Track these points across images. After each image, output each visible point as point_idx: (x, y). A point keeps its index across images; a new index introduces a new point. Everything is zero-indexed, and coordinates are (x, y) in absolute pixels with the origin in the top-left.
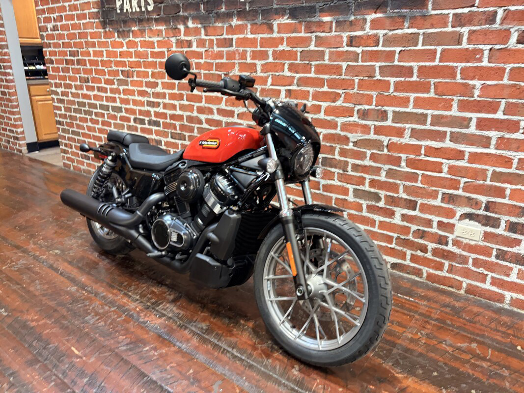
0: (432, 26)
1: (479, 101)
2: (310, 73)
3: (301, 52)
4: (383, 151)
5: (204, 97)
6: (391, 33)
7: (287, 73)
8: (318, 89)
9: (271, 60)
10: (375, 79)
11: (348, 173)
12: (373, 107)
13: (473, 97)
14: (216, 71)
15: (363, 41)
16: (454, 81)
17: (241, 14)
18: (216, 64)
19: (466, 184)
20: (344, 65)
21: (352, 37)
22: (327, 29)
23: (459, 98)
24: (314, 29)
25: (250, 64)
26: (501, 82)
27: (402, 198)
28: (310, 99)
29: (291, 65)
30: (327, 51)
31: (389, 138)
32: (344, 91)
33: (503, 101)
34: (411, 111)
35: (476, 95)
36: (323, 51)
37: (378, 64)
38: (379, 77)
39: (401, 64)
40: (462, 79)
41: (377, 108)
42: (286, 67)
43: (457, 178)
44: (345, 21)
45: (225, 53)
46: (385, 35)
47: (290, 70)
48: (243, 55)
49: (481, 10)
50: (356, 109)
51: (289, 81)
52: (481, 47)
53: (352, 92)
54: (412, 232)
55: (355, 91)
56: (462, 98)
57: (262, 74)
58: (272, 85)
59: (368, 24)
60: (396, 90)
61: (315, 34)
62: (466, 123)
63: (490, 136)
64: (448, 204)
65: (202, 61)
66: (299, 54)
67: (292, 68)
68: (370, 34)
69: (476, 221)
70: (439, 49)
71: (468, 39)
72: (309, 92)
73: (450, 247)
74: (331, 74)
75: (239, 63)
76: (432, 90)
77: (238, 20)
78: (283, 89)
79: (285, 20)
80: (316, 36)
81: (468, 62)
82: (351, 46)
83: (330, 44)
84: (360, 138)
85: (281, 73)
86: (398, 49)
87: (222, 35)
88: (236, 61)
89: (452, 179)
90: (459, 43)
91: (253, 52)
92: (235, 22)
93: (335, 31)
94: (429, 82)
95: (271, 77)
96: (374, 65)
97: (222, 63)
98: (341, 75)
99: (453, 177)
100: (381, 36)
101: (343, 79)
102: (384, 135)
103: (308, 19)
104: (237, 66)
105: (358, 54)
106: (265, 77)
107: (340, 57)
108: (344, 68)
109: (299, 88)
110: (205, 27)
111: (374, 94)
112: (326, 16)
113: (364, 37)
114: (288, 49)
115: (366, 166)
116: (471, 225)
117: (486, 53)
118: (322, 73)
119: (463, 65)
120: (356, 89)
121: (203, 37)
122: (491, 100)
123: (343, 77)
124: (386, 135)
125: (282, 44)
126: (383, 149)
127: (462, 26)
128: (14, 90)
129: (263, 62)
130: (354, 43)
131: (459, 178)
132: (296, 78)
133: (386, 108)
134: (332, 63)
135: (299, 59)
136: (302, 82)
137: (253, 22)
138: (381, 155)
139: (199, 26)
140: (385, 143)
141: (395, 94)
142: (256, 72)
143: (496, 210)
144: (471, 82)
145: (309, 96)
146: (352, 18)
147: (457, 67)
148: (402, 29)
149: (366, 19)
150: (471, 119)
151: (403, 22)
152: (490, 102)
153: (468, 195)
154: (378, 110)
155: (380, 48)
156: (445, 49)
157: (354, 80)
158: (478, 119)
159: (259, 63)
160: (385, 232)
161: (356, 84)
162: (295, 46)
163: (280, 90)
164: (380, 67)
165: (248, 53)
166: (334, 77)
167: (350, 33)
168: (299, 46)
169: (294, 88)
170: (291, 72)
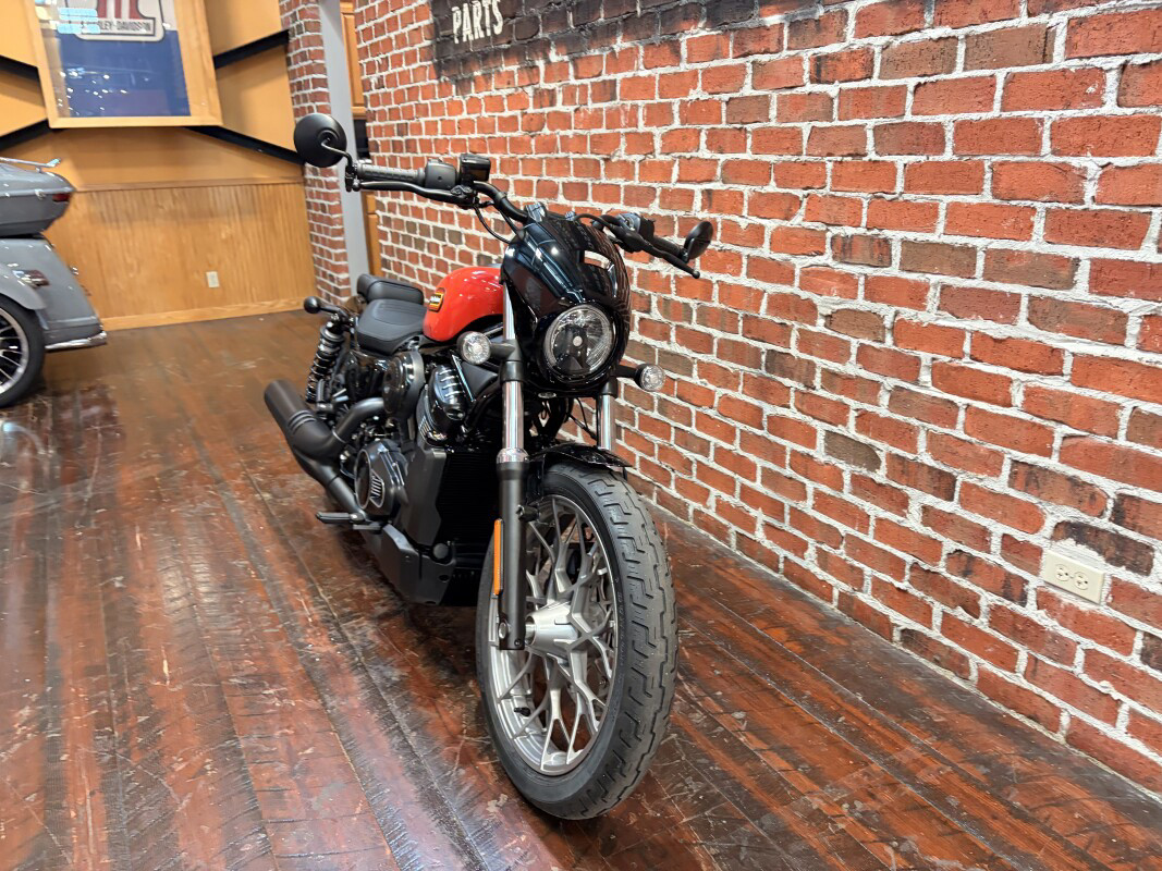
0: (986, 17)
1: (1096, 214)
2: (745, 151)
3: (727, 103)
4: (882, 342)
6: (896, 42)
7: (704, 153)
8: (758, 189)
10: (866, 159)
11: (814, 392)
12: (861, 231)
13: (1082, 202)
14: (592, 153)
15: (841, 68)
16: (1036, 159)
17: (630, 25)
18: (592, 138)
19: (1069, 442)
20: (806, 129)
21: (819, 59)
22: (773, 46)
23: (1048, 205)
24: (750, 46)
25: (643, 134)
26: (1149, 159)
27: (923, 465)
28: (745, 213)
29: (712, 133)
30: (775, 95)
31: (894, 309)
32: (806, 192)
34: (940, 241)
35: (1087, 198)
36: (766, 96)
37: (871, 123)
38: (873, 156)
39: (919, 119)
40: (1054, 153)
41: (869, 233)
42: (703, 138)
43: (1045, 423)
44: (807, 21)
46: (885, 48)
47: (710, 146)
48: (633, 117)
50: (829, 235)
51: (708, 171)
52: (1098, 62)
53: (820, 193)
54: (944, 557)
55: (827, 191)
56: (1054, 205)
57: (663, 158)
58: (679, 181)
59: (852, 23)
60: (908, 188)
61: (751, 58)
62: (1064, 273)
63: (1125, 311)
64: (1025, 491)
65: (570, 133)
66: (724, 108)
67: (716, 141)
68: (855, 47)
69: (1092, 547)
70: (1001, 75)
71: (1068, 42)
72: (742, 194)
73: (1031, 611)
74: (781, 151)
75: (627, 134)
76: (987, 186)
77: (624, 40)
78: (697, 188)
79: (699, 31)
80: (753, 63)
81: (1068, 106)
82: (818, 81)
83: (778, 79)
84: (837, 307)
85: (694, 154)
86: (911, 82)
87: (600, 75)
88: (622, 131)
89: (1034, 424)
90: (1046, 57)
91: (648, 107)
92: (620, 44)
93: (789, 49)
94: (980, 164)
95: (677, 162)
96: (863, 126)
97: (600, 136)
98: (800, 154)
99: (1037, 420)
100: (877, 50)
101: (805, 164)
102: (884, 301)
103: (739, 25)
104: (623, 140)
105: (832, 99)
106: (668, 162)
107: (797, 109)
108: (806, 136)
109: (726, 187)
110: (574, 60)
111: (864, 197)
112: (773, 13)
113: (844, 58)
114: (706, 96)
115: (849, 378)
116: (1079, 557)
117: (1112, 79)
118: (766, 151)
119: (1055, 115)
120: (828, 187)
121: (573, 81)
122: (1126, 209)
123: (803, 158)
124: (890, 303)
125: (694, 89)
126: (884, 336)
127: (1052, 9)
128: (337, 203)
129: (664, 130)
130: (823, 74)
131: (1052, 424)
132: (720, 163)
133: (887, 233)
134: (783, 125)
135: (724, 119)
136: (734, 171)
137: (648, 41)
138: (878, 350)
139: (566, 58)
140: (888, 323)
141: (907, 196)
142: (653, 152)
143: (1141, 523)
144: (1075, 162)
145: (742, 203)
146: (821, 12)
147: (1041, 121)
148: (919, 30)
149: (846, 12)
150: (1077, 262)
151: (922, 12)
152: (1124, 217)
153: (1071, 471)
154: (872, 238)
155: (875, 82)
156: (1014, 75)
157: (824, 165)
158: (1094, 261)
159: (658, 133)
160: (887, 548)
161: (829, 174)
162: (718, 89)
163: (693, 191)
164: (876, 129)
165: (641, 110)
166: (786, 157)
167: (816, 50)
168: (724, 88)
169: (716, 186)
170: (711, 150)
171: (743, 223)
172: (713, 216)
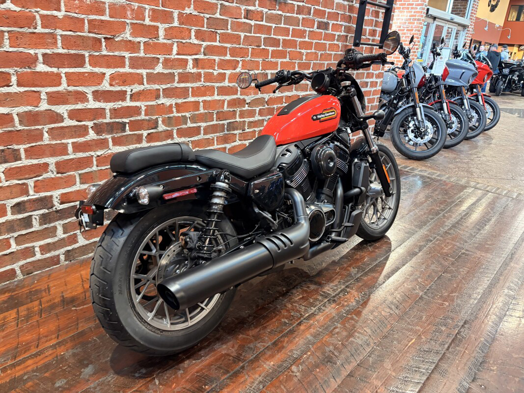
0: (288, 11)
1: (305, 63)
2: (216, 42)
3: (207, 19)
4: (265, 106)
5: (63, 75)
6: (269, 12)
7: (194, 41)
8: (222, 58)
9: (176, 24)
10: (261, 48)
11: (245, 131)
12: (260, 71)
14: (89, 32)
15: (254, 16)
16: (297, 50)
18: (90, 22)
20: (242, 35)
21: (247, 10)
25: (149, 26)
26: (312, 51)
28: (216, 68)
29: (197, 32)
30: (230, 20)
32: (242, 59)
33: (312, 62)
35: (304, 59)
36: (226, 20)
37: (263, 36)
38: (263, 47)
39: (275, 37)
40: (299, 49)
41: (262, 72)
42: (193, 33)
45: (107, 6)
46: (266, 12)
47: (197, 37)
48: (139, 14)
49: (307, 5)
51: (195, 49)
52: (306, 29)
55: (249, 58)
56: (299, 61)
57: (165, 41)
58: (177, 54)
59: (257, 2)
60: (272, 57)
65: (60, 15)
66: (206, 20)
67: (200, 35)
68: (258, 10)
70: (291, 28)
71: (302, 23)
72: (215, 60)
74: (232, 43)
75: (132, 24)
76: (288, 57)
78: (190, 58)
80: (221, 4)
81: (301, 38)
82: (247, 19)
83: (232, 14)
84: (252, 99)
85: (188, 41)
86: (273, 25)
88: (128, 21)
90: (299, 25)
91: (153, 10)
93: (236, 3)
94: (287, 51)
95: (175, 44)
96: (260, 37)
97: (102, 21)
100: (265, 13)
101: (241, 48)
102: (265, 93)
104: (128, 28)
105: (252, 26)
106: (169, 44)
107: (239, 27)
108: (242, 38)
109: (206, 57)
111: (260, 60)
113: (256, 12)
114: (195, 13)
115: (256, 121)
117: (308, 33)
118: (226, 42)
119: (300, 40)
122: (308, 62)
123: (241, 46)
124: (267, 93)
125: (189, 8)
127: (300, 14)
129: (166, 26)
130: (249, 16)
132: (204, 46)
133: (267, 71)
134: (233, 33)
135: (205, 26)
136: (209, 50)
138: (265, 109)
140: (266, 100)
141: (272, 60)
142: (157, 37)
144: (302, 51)
145: (215, 64)
147: (297, 41)
148: (275, 10)
151: (276, 5)
154: (263, 73)
155: (263, 23)
156: (293, 28)
157: (248, 49)
159: (162, 27)
161: (250, 53)
162: (203, 11)
163: (187, 60)
164: (264, 38)
165: (147, 11)
166: (234, 45)
167: (247, 7)
168: (206, 12)
169: (201, 56)
170: (198, 40)
171: (215, 73)
172: (199, 71)
